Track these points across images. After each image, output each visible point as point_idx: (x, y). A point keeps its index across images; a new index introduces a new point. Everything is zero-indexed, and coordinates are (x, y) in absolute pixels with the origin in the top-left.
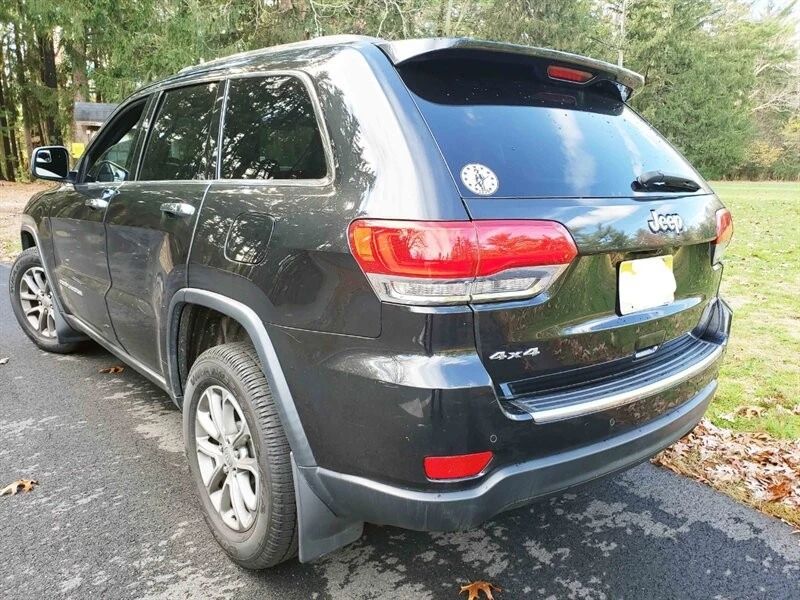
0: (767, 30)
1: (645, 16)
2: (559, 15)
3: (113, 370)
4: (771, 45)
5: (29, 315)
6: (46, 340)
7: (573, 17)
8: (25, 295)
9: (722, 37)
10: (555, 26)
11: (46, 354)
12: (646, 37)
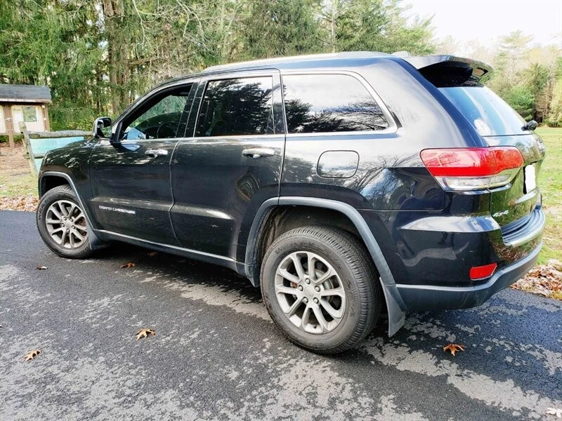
0: (417, 34)
1: (346, 24)
2: (296, 22)
3: (129, 265)
4: (420, 44)
5: (53, 234)
6: (68, 251)
7: (305, 24)
8: (50, 221)
9: (392, 38)
10: (295, 30)
11: (69, 260)
12: (348, 37)
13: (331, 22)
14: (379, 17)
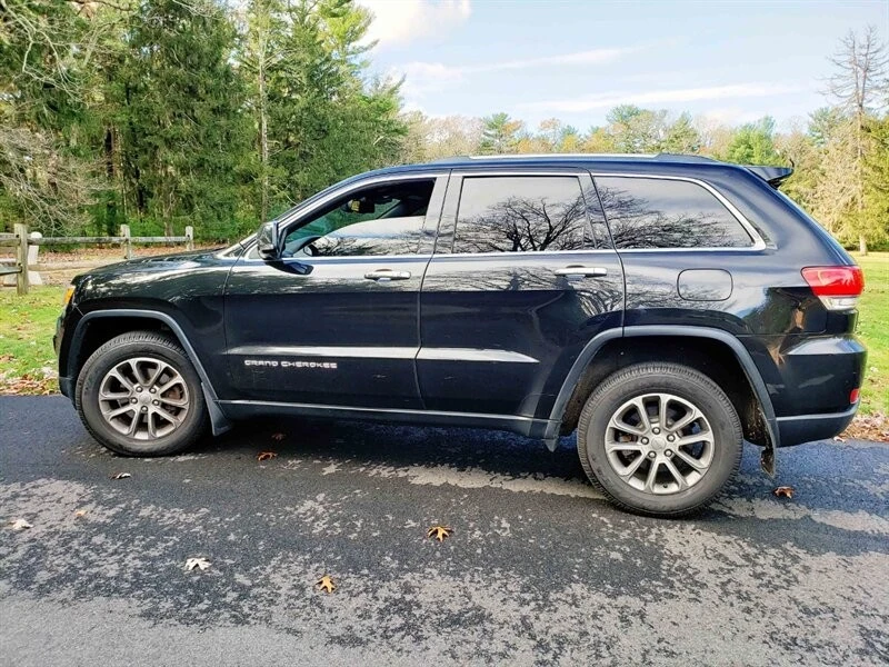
1: (280, 79)
5: (113, 418)
6: (142, 444)
8: (107, 395)
13: (257, 73)
14: (330, 75)
